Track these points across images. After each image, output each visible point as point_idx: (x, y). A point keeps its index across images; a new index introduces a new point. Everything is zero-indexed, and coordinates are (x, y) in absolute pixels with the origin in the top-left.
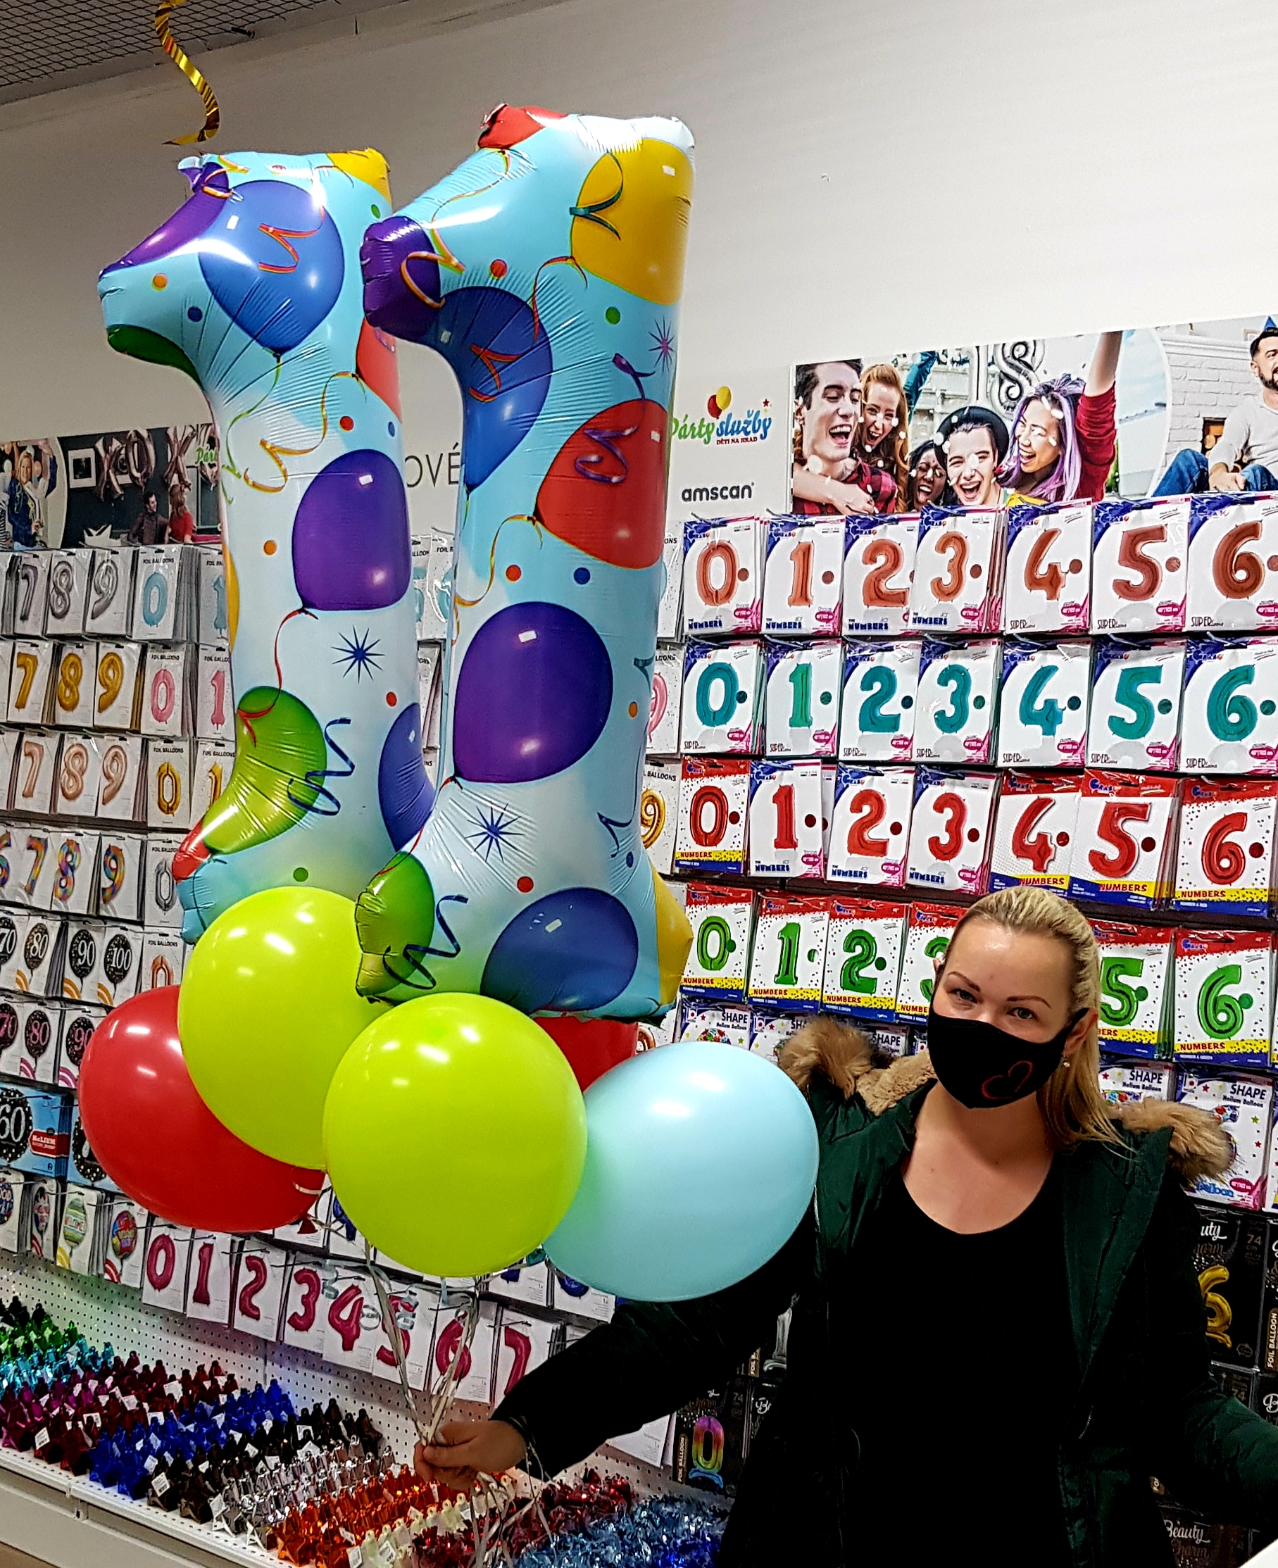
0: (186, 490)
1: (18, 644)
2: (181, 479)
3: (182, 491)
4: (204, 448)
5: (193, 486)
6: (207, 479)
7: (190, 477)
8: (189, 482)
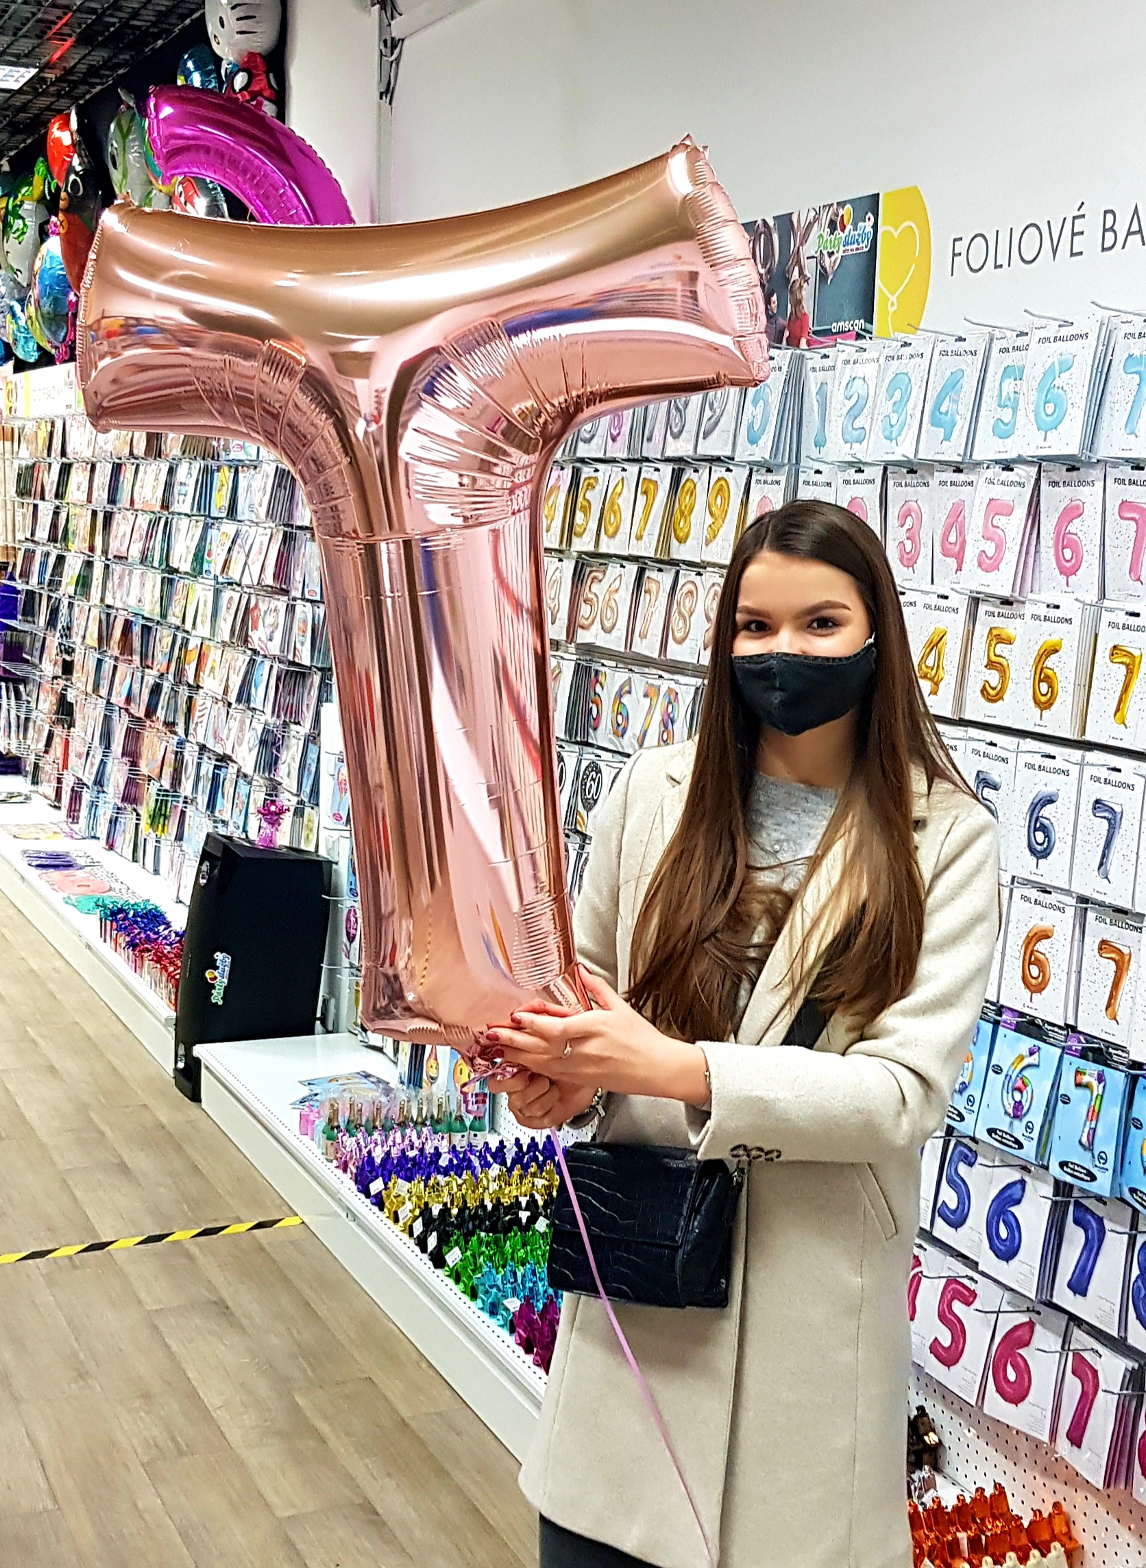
0: (805, 285)
1: (644, 469)
2: (801, 272)
3: (801, 287)
4: (825, 235)
5: (811, 281)
6: (826, 272)
7: (810, 268)
8: (809, 275)
